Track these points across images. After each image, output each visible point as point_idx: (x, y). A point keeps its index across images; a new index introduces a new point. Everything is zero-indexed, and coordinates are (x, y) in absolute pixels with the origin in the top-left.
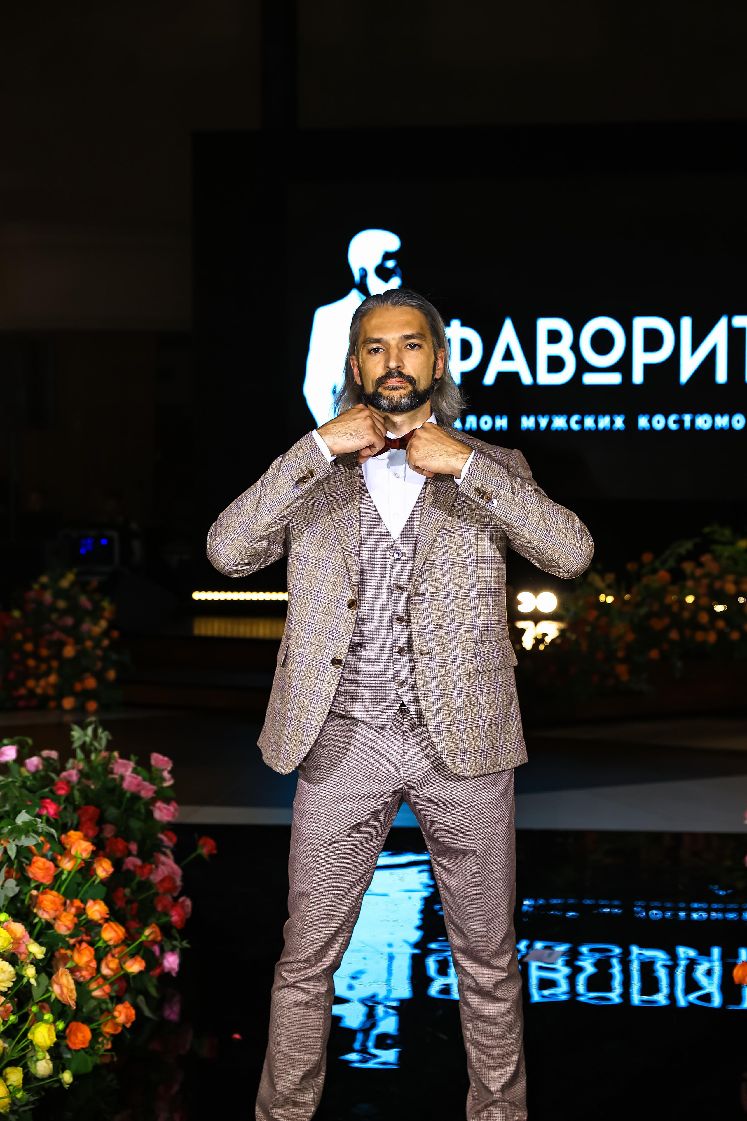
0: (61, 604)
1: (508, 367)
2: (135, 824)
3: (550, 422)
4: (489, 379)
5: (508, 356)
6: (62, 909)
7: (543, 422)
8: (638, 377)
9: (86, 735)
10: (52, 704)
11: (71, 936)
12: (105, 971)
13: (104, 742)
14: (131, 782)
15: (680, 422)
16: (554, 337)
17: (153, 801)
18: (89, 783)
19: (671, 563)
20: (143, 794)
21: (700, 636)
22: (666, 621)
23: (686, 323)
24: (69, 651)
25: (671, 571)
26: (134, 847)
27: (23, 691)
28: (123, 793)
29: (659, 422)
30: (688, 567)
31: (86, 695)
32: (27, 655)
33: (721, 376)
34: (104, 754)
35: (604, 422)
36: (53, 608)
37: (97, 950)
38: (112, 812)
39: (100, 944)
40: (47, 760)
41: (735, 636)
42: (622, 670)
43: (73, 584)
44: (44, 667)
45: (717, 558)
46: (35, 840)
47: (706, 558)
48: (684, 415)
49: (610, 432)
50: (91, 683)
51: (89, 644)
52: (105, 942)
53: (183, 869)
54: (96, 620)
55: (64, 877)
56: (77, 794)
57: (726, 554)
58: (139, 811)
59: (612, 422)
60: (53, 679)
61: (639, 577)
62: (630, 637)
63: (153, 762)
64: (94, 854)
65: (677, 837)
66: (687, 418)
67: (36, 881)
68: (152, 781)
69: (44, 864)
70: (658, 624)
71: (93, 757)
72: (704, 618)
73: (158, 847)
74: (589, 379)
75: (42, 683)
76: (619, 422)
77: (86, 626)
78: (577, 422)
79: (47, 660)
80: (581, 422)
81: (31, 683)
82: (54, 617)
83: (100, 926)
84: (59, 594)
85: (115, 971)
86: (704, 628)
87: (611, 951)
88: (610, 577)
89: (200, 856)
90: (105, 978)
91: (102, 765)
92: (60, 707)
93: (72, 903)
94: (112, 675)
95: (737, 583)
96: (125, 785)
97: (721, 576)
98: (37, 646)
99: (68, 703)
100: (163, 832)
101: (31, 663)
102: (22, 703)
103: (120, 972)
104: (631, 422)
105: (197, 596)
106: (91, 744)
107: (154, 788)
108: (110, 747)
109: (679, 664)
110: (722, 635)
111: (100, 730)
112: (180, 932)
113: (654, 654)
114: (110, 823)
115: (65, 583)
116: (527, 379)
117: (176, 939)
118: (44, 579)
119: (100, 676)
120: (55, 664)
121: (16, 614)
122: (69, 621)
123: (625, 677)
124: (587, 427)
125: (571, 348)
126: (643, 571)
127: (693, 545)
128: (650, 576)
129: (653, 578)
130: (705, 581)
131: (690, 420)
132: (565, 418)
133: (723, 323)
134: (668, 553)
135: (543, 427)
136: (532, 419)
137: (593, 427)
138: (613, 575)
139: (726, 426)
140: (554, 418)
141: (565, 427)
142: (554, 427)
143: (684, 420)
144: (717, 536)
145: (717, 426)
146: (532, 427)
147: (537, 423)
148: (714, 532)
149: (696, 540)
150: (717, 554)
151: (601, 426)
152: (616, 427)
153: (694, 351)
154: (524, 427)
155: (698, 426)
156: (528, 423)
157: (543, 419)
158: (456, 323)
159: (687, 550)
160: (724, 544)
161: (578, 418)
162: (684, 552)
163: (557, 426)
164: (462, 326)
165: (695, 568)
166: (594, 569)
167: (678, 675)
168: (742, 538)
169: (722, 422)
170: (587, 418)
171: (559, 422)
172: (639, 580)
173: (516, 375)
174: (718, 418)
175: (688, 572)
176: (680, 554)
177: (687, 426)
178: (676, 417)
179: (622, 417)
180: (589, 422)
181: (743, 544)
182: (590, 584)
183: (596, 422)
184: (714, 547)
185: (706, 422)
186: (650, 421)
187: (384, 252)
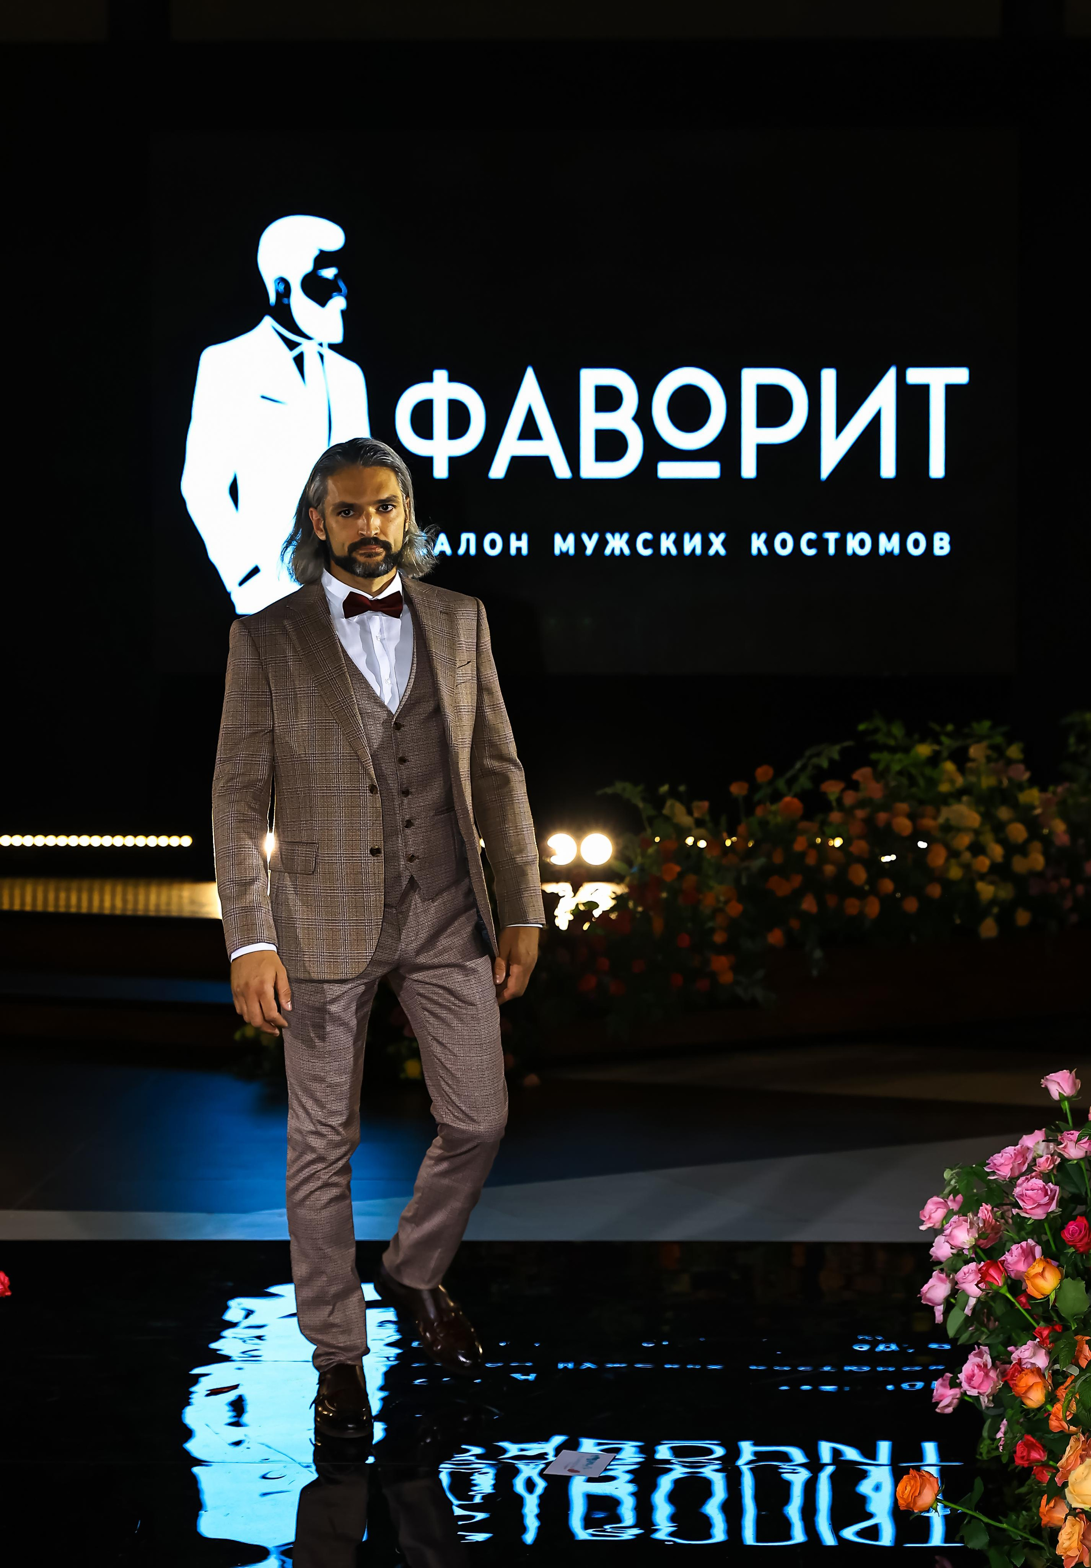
1: (530, 448)
3: (602, 543)
4: (498, 470)
5: (530, 431)
7: (590, 544)
8: (749, 469)
15: (820, 544)
16: (608, 399)
19: (804, 782)
21: (852, 906)
22: (797, 880)
23: (829, 378)
25: (802, 796)
29: (783, 544)
30: (832, 789)
33: (888, 468)
35: (693, 544)
41: (911, 905)
42: (721, 964)
45: (880, 776)
47: (862, 774)
48: (825, 531)
49: (703, 560)
57: (896, 767)
59: (707, 544)
61: (750, 805)
62: (735, 909)
65: (816, 1249)
66: (832, 537)
70: (782, 887)
72: (859, 875)
74: (667, 470)
76: (717, 543)
78: (646, 544)
80: (653, 544)
86: (860, 894)
88: (702, 807)
95: (912, 817)
97: (887, 805)
104: (737, 544)
109: (818, 954)
110: (889, 904)
113: (775, 937)
116: (562, 470)
123: (727, 978)
124: (663, 552)
125: (635, 419)
126: (757, 797)
127: (842, 752)
128: (768, 804)
129: (774, 808)
130: (860, 814)
131: (836, 540)
132: (626, 536)
133: (890, 378)
134: (798, 765)
135: (589, 552)
136: (571, 538)
137: (674, 552)
138: (706, 804)
139: (897, 551)
140: (609, 536)
141: (627, 552)
142: (608, 552)
143: (827, 540)
144: (880, 738)
145: (882, 552)
146: (572, 552)
147: (580, 545)
148: (876, 730)
149: (847, 744)
150: (881, 767)
151: (687, 551)
152: (712, 552)
153: (841, 425)
154: (557, 552)
155: (849, 552)
156: (564, 545)
157: (590, 537)
158: (440, 375)
159: (831, 761)
160: (893, 750)
161: (648, 536)
162: (825, 764)
163: (613, 550)
164: (451, 379)
165: (843, 791)
166: (674, 794)
167: (815, 973)
168: (922, 741)
169: (889, 544)
170: (663, 536)
171: (617, 543)
172: (750, 812)
173: (544, 462)
174: (883, 537)
175: (833, 797)
176: (818, 768)
177: (832, 550)
178: (812, 535)
179: (722, 536)
180: (667, 543)
181: (924, 750)
182: (668, 819)
183: (679, 543)
184: (874, 756)
185: (862, 544)
186: (769, 543)
187: (317, 253)
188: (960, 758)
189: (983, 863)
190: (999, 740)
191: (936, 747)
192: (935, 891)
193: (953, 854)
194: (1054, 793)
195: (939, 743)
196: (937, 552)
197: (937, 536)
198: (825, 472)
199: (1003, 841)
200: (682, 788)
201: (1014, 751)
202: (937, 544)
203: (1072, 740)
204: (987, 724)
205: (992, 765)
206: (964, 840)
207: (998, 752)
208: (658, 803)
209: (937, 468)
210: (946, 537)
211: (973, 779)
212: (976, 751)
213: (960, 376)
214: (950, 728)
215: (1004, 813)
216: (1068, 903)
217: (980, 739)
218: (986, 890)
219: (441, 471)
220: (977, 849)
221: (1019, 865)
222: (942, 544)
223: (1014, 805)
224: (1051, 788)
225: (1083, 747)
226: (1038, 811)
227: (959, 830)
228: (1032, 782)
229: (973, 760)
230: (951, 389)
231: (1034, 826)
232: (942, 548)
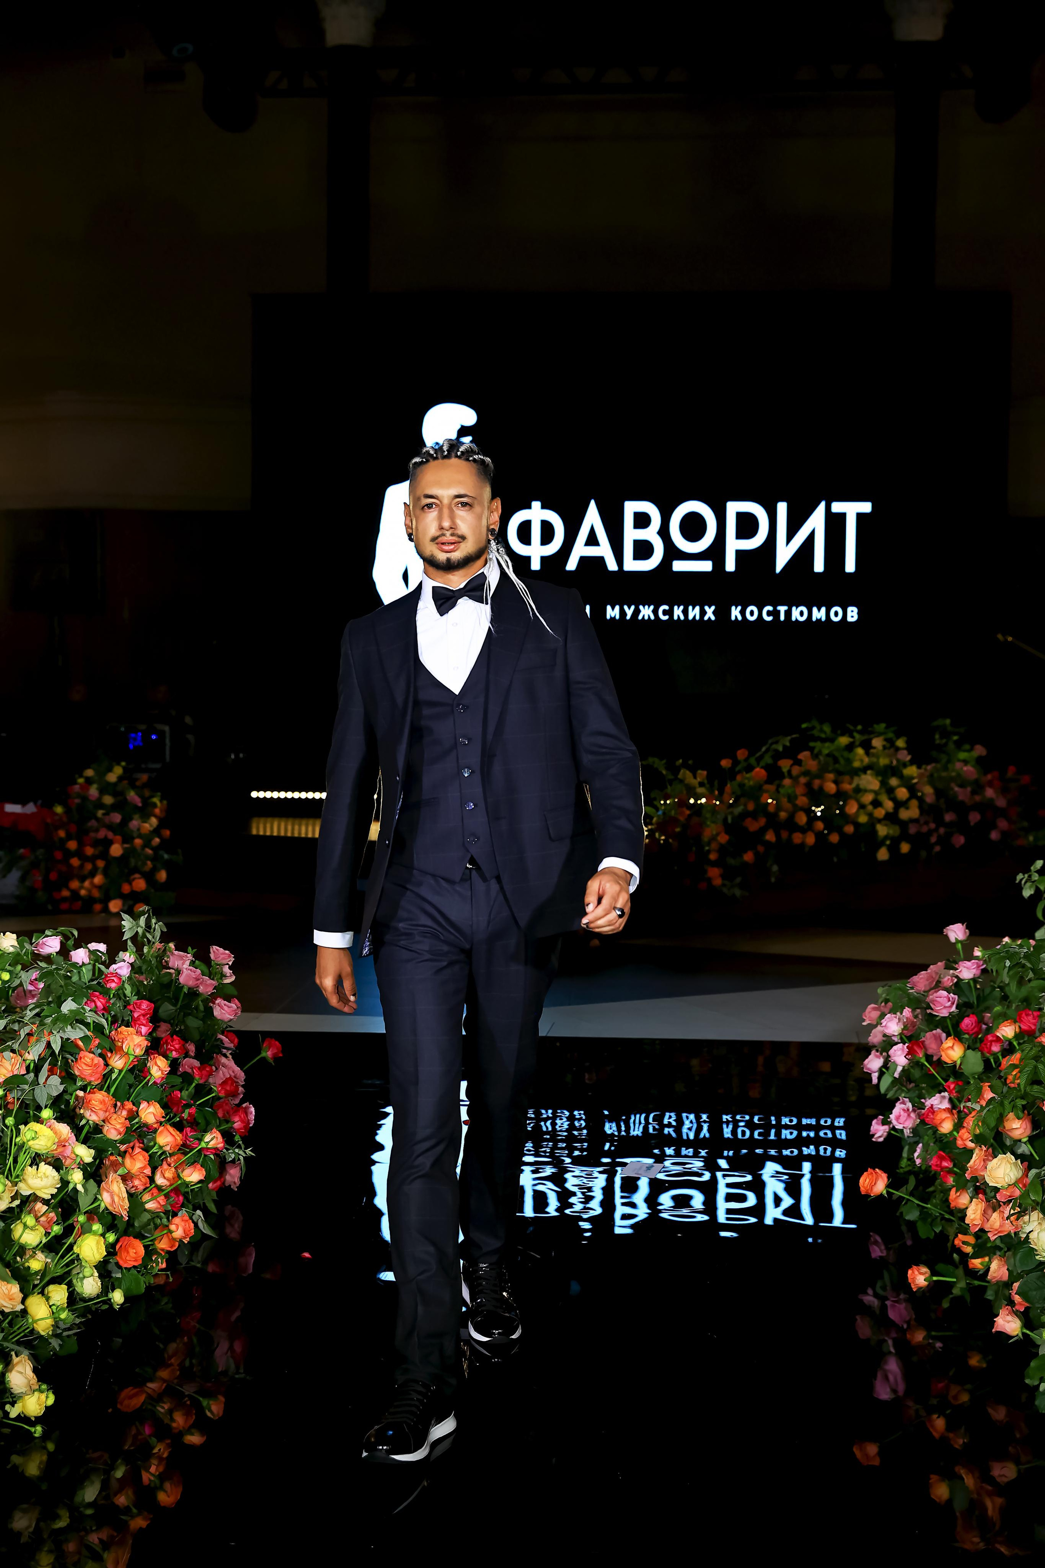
0: (108, 800)
1: (592, 552)
2: (193, 1023)
3: (637, 612)
4: (572, 565)
5: (592, 540)
6: (112, 1110)
7: (629, 612)
8: (730, 565)
9: (138, 926)
10: (98, 907)
11: (122, 1142)
12: (160, 1180)
13: (158, 934)
14: (188, 976)
15: (775, 613)
16: (642, 521)
17: (213, 997)
18: (142, 978)
19: (768, 760)
20: (201, 989)
21: (797, 838)
22: (762, 821)
23: (782, 508)
24: (116, 850)
25: (766, 768)
26: (191, 1048)
27: (66, 893)
28: (180, 988)
29: (752, 613)
30: (785, 765)
31: (135, 897)
32: (69, 854)
33: (819, 566)
34: (158, 945)
35: (694, 613)
36: (100, 805)
37: (151, 1157)
38: (167, 1009)
39: (154, 1150)
40: (92, 953)
41: (834, 838)
42: (714, 873)
43: (120, 779)
44: (89, 866)
45: (815, 756)
46: (82, 1032)
47: (804, 755)
48: (779, 605)
49: (701, 623)
50: (140, 884)
51: (138, 841)
52: (161, 1147)
53: (246, 1072)
54: (145, 817)
55: (114, 1076)
56: (128, 990)
57: (826, 751)
58: (197, 1008)
59: (703, 613)
60: (98, 879)
61: (731, 774)
62: (723, 838)
63: (212, 956)
64: (148, 1051)
66: (782, 609)
67: (82, 1079)
68: (211, 976)
69: (93, 1060)
70: (753, 826)
71: (146, 950)
72: (802, 820)
73: (218, 1048)
74: (679, 566)
75: (87, 884)
76: (710, 613)
77: (135, 823)
78: (665, 612)
79: (93, 859)
80: (670, 613)
81: (75, 884)
82: (100, 813)
83: (155, 1131)
84: (105, 788)
85: (172, 1181)
86: (803, 830)
88: (702, 774)
89: (264, 1059)
90: (159, 1189)
91: (156, 957)
93: (123, 1106)
94: (163, 875)
95: (836, 782)
96: (182, 979)
97: (820, 776)
98: (81, 845)
100: (223, 1032)
101: (75, 862)
102: (64, 906)
103: (178, 1181)
104: (723, 613)
105: (254, 794)
106: (144, 936)
107: (214, 983)
108: (165, 938)
109: (775, 868)
110: (820, 837)
111: (154, 921)
112: (243, 1139)
114: (165, 1021)
115: (112, 777)
116: (612, 565)
117: (239, 1147)
118: (89, 773)
119: (149, 877)
120: (101, 864)
121: (59, 810)
122: (117, 818)
123: (718, 882)
124: (676, 618)
125: (659, 533)
126: (737, 769)
127: (791, 741)
128: (744, 773)
129: (748, 775)
130: (803, 780)
131: (786, 611)
132: (652, 607)
133: (822, 507)
134: (764, 749)
135: (628, 617)
136: (617, 608)
137: (682, 618)
138: (705, 773)
139: (824, 619)
140: (641, 607)
141: (652, 617)
142: (640, 617)
143: (779, 611)
144: (815, 733)
145: (814, 619)
146: (617, 617)
147: (623, 613)
148: (813, 728)
149: (794, 736)
150: (816, 751)
151: (691, 617)
152: (706, 618)
153: (790, 537)
154: (608, 617)
155: (794, 619)
156: (613, 612)
157: (629, 608)
158: (536, 505)
159: (784, 747)
160: (824, 740)
161: (666, 607)
162: (781, 749)
163: (644, 616)
164: (543, 507)
165: (791, 766)
166: (685, 765)
167: (773, 880)
168: (843, 735)
169: (819, 614)
170: (676, 607)
171: (646, 612)
172: (733, 778)
173: (601, 559)
174: (815, 609)
175: (785, 770)
176: (776, 751)
177: (782, 618)
178: (770, 608)
179: (713, 608)
180: (678, 612)
181: (844, 740)
182: (681, 781)
183: (685, 612)
184: (812, 744)
185: (802, 614)
186: (743, 612)
187: (459, 427)
188: (867, 746)
189: (880, 813)
190: (891, 735)
191: (851, 740)
192: (849, 829)
193: (862, 807)
194: (926, 770)
195: (852, 736)
196: (849, 619)
197: (850, 609)
198: (779, 567)
199: (894, 799)
200: (690, 762)
201: (901, 743)
202: (849, 614)
203: (937, 736)
204: (883, 725)
205: (886, 751)
206: (868, 798)
207: (890, 744)
208: (675, 771)
209: (850, 566)
210: (855, 609)
211: (874, 760)
212: (877, 743)
213: (866, 507)
214: (859, 727)
215: (894, 782)
216: (933, 839)
217: (879, 734)
218: (882, 830)
219: (536, 565)
220: (876, 803)
221: (904, 814)
222: (853, 614)
223: (901, 777)
224: (924, 766)
225: (944, 741)
226: (915, 781)
227: (866, 791)
228: (912, 762)
229: (874, 748)
230: (860, 516)
231: (913, 790)
232: (852, 617)
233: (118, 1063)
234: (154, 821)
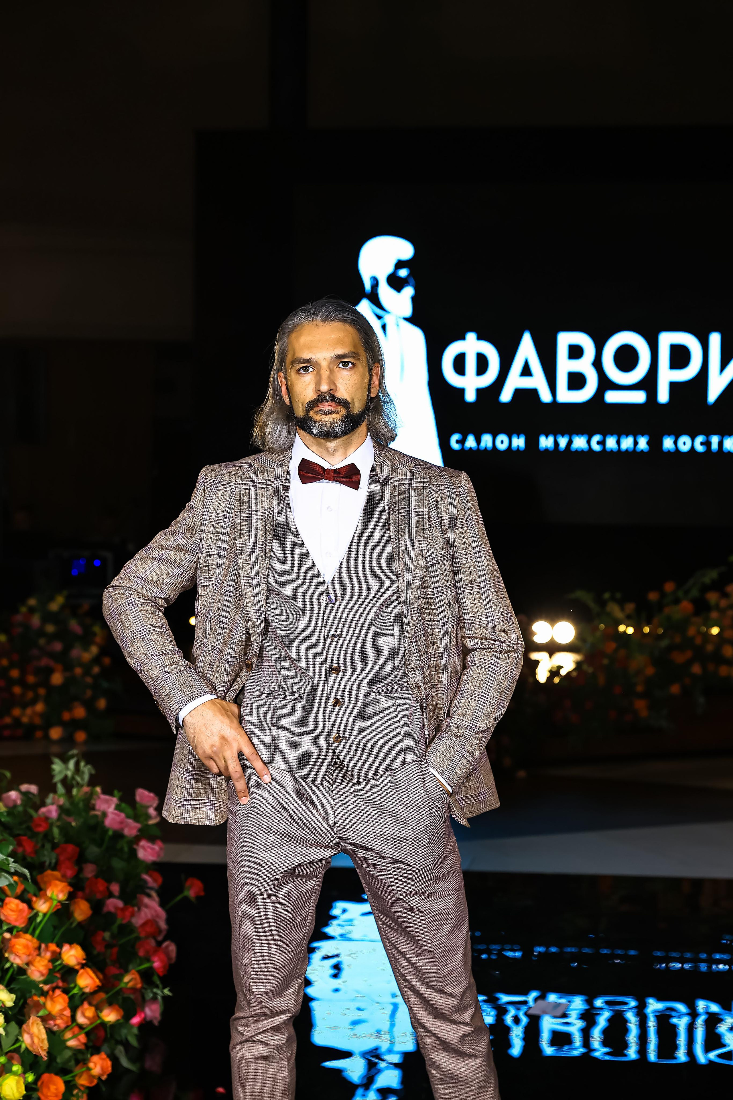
0: (50, 628)
1: (526, 383)
2: (118, 864)
3: (570, 442)
4: (506, 396)
5: (526, 371)
6: (35, 953)
7: (563, 442)
8: (663, 396)
9: (67, 769)
10: (39, 734)
11: (45, 982)
12: (81, 1020)
13: (86, 777)
14: (113, 819)
15: (707, 444)
16: (575, 352)
17: (137, 839)
18: (70, 819)
19: (695, 593)
20: (126, 832)
21: (724, 671)
22: (689, 654)
23: (715, 339)
24: (57, 679)
25: (694, 601)
26: (115, 888)
27: (8, 720)
28: (105, 830)
29: (685, 444)
30: (712, 597)
31: (75, 725)
32: (11, 682)
34: (86, 789)
35: (627, 443)
36: (41, 633)
37: (71, 998)
38: (93, 850)
39: (75, 991)
40: (26, 794)
42: (641, 706)
43: (63, 607)
44: (30, 695)
46: (7, 880)
47: (731, 588)
48: (711, 436)
49: (633, 454)
50: (80, 712)
51: (78, 671)
52: (81, 989)
53: (168, 912)
54: (86, 648)
55: (39, 919)
56: (56, 831)
58: (122, 849)
59: (636, 443)
60: (40, 707)
61: (660, 606)
62: (650, 671)
63: (138, 798)
64: (71, 897)
65: (698, 883)
66: (715, 440)
67: (9, 924)
68: (136, 818)
69: (17, 905)
70: (680, 658)
71: (75, 791)
72: (728, 651)
73: (142, 889)
74: (612, 397)
75: (29, 711)
76: (643, 443)
77: (76, 652)
78: (598, 443)
79: (34, 687)
80: (602, 443)
81: (17, 712)
82: (42, 641)
83: (76, 972)
84: (48, 617)
85: (92, 1020)
86: (728, 663)
87: (626, 1004)
88: (630, 607)
89: (186, 898)
90: (81, 1027)
91: (83, 800)
92: (46, 736)
93: (47, 947)
94: (102, 704)
96: (107, 822)
98: (23, 672)
99: (56, 733)
100: (147, 873)
101: (17, 690)
102: (7, 733)
103: (96, 1021)
104: (655, 443)
106: (73, 778)
107: (138, 825)
108: (92, 782)
109: (701, 700)
111: (82, 764)
112: (161, 979)
113: (675, 689)
114: (91, 862)
115: (54, 606)
116: (546, 397)
117: (157, 987)
118: (32, 602)
119: (89, 705)
120: (42, 691)
121: (2, 638)
122: (58, 646)
123: (644, 713)
124: (609, 448)
125: (593, 364)
126: (665, 601)
127: (718, 574)
128: (672, 606)
129: (676, 608)
130: (730, 613)
131: (718, 442)
132: (585, 438)
134: (691, 582)
135: (562, 447)
136: (551, 438)
137: (615, 448)
138: (633, 605)
140: (574, 438)
141: (586, 448)
142: (573, 448)
143: (711, 442)
146: (551, 447)
147: (556, 443)
149: (722, 569)
151: (624, 447)
152: (639, 448)
153: (722, 370)
154: (542, 447)
155: (726, 449)
156: (546, 442)
157: (563, 438)
158: (471, 337)
159: (712, 579)
161: (599, 438)
162: (708, 582)
163: (577, 446)
164: (478, 339)
165: (720, 598)
166: (613, 599)
167: (700, 712)
170: (609, 438)
171: (580, 442)
172: (661, 610)
173: (536, 391)
175: (713, 602)
176: (704, 584)
177: (715, 448)
178: (703, 439)
179: (646, 438)
180: (611, 442)
182: (608, 613)
183: (618, 443)
186: (675, 443)
187: (396, 260)
198: (711, 399)
208: (603, 604)
219: (471, 397)
233: (42, 907)
234: (94, 650)
